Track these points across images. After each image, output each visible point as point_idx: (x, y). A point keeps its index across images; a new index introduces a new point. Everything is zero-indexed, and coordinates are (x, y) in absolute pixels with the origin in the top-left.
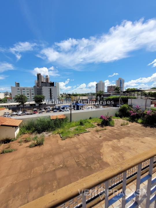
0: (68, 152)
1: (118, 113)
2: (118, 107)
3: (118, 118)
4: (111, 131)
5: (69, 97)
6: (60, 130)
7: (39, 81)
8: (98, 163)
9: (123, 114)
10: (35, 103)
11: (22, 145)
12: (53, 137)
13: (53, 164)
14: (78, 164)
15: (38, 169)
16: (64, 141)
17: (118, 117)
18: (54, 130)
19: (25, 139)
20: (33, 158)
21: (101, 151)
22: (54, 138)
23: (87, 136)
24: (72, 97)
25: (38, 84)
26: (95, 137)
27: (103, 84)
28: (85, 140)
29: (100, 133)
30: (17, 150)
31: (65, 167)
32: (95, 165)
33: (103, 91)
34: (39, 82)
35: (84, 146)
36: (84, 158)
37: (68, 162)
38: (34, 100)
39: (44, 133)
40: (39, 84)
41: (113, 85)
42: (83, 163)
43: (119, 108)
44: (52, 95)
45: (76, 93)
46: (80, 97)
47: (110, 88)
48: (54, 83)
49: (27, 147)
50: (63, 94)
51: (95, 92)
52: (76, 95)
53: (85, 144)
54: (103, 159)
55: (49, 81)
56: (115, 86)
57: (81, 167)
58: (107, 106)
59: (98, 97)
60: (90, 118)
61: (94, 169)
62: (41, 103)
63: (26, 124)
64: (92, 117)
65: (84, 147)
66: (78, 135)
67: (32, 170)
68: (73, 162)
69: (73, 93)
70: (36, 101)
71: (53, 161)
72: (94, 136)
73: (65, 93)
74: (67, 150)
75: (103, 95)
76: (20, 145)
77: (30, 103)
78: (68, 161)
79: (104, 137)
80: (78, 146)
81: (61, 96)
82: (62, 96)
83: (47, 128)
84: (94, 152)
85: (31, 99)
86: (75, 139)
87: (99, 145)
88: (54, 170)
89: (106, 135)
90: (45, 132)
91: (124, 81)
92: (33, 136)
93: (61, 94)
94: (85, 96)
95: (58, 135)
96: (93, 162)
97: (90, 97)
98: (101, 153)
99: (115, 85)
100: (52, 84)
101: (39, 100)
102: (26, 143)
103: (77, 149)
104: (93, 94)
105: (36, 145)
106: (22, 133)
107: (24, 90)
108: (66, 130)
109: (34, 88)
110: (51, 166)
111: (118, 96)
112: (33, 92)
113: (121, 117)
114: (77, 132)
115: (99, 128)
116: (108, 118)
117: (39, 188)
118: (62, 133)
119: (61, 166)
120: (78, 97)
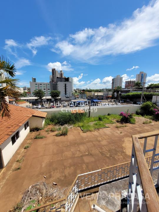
0: (91, 143)
1: (139, 111)
2: (139, 104)
3: (138, 116)
4: (132, 128)
5: (83, 92)
6: (80, 124)
7: (53, 76)
8: (121, 155)
9: (145, 111)
10: (51, 98)
11: (50, 134)
12: (75, 129)
13: (79, 151)
14: (102, 153)
15: (68, 154)
16: (85, 134)
17: (138, 115)
18: (75, 123)
19: (51, 129)
20: (61, 145)
21: (123, 145)
22: (76, 130)
23: (107, 131)
24: (86, 92)
26: (115, 133)
27: (121, 79)
28: (105, 135)
29: (120, 129)
30: (46, 137)
31: (90, 155)
32: (119, 157)
33: (121, 87)
34: (54, 78)
35: (106, 139)
36: (107, 149)
37: (93, 151)
38: (50, 95)
39: (66, 125)
41: (132, 80)
42: (106, 154)
43: (141, 105)
44: (67, 90)
45: (90, 88)
46: (95, 93)
47: (128, 83)
48: (68, 78)
49: (54, 136)
50: (77, 90)
51: (111, 88)
52: (90, 91)
53: (106, 138)
54: (126, 152)
55: (63, 77)
56: (134, 81)
57: (105, 156)
58: (126, 103)
59: (115, 94)
60: (109, 115)
61: (117, 159)
62: (57, 98)
63: (50, 116)
64: (110, 113)
65: (105, 140)
66: (98, 129)
67: (63, 154)
68: (98, 152)
69: (87, 89)
70: (52, 96)
71: (79, 149)
72: (114, 131)
73: (79, 89)
74: (89, 141)
75: (121, 91)
76: (48, 134)
77: (47, 98)
78: (92, 150)
79: (125, 133)
80: (100, 139)
81: (74, 92)
82: (76, 92)
83: (69, 122)
84: (117, 146)
85: (47, 94)
86: (96, 133)
87: (120, 140)
88: (81, 156)
89: (128, 132)
90: (66, 124)
91: (146, 75)
92: (57, 127)
93: (74, 90)
94: (100, 91)
95: (79, 128)
96: (116, 154)
97: (106, 93)
98: (124, 147)
99: (134, 80)
100: (67, 80)
101: (55, 95)
102: (53, 133)
103: (99, 141)
104: (109, 90)
105: (61, 135)
106: (47, 124)
107: (41, 86)
108: (86, 124)
109: (50, 84)
110: (78, 153)
111: (139, 93)
112: (49, 87)
113: (142, 115)
114: (96, 126)
115: (119, 125)
116: (128, 115)
117: (71, 167)
118: (83, 126)
119: (86, 153)
120: (93, 93)
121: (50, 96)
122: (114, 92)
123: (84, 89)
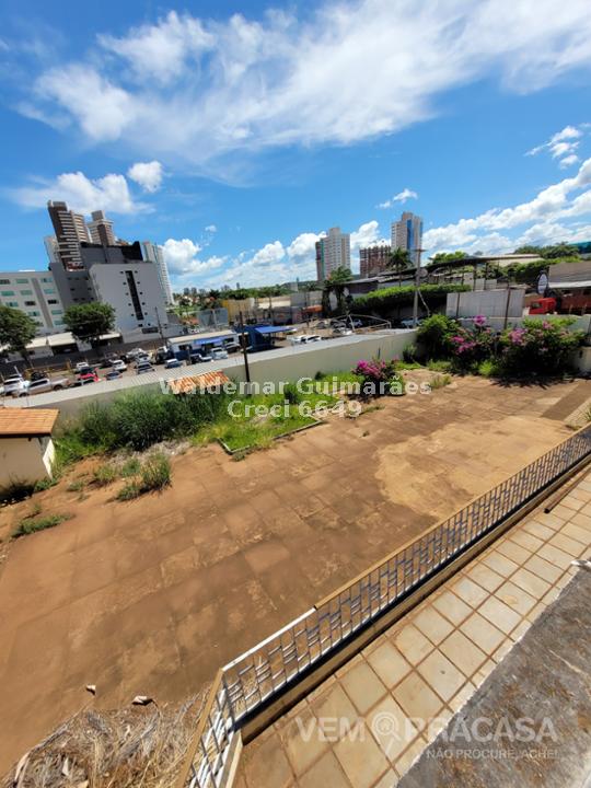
0: (270, 494)
1: (412, 349)
2: (411, 327)
3: (412, 366)
4: (397, 412)
6: (217, 430)
7: (65, 240)
9: (430, 349)
10: (72, 341)
11: (88, 496)
12: (199, 455)
13: (228, 535)
14: (312, 522)
15: (184, 560)
16: (242, 464)
17: (411, 362)
18: (195, 432)
21: (378, 475)
22: (202, 457)
23: (320, 437)
25: (61, 253)
26: (347, 438)
27: (345, 241)
28: (317, 451)
29: (363, 423)
30: (74, 516)
31: (272, 538)
32: (368, 519)
33: (349, 271)
35: (319, 468)
36: (328, 503)
37: (278, 522)
38: (65, 326)
39: (160, 447)
40: (68, 253)
41: (379, 244)
42: (327, 519)
43: (416, 329)
44: (141, 299)
46: (261, 299)
47: (369, 255)
49: (110, 500)
50: (186, 294)
51: (315, 279)
53: (319, 465)
54: (388, 498)
56: (388, 248)
57: (324, 529)
58: (368, 328)
59: (333, 297)
60: (319, 377)
61: (364, 527)
62: (101, 338)
64: (323, 372)
65: (317, 472)
66: (288, 437)
67: (162, 565)
68: (296, 521)
69: (226, 287)
70: (76, 332)
71: (226, 529)
72: (344, 432)
74: (257, 492)
75: (349, 286)
76: (81, 499)
77: (51, 344)
78: (275, 520)
79: (379, 431)
80: (298, 471)
81: (177, 304)
82: (184, 303)
83: (168, 429)
84: (357, 482)
85: (50, 324)
86: (282, 452)
87: (368, 458)
88: (239, 553)
89: (386, 426)
90: (160, 441)
91: (421, 224)
92: (120, 461)
93: (177, 296)
94: (277, 294)
95: (216, 447)
96: (359, 512)
97: (300, 297)
98: (380, 481)
99: (388, 243)
101: (90, 324)
102: (101, 489)
103: (298, 480)
104: (311, 287)
105: (143, 491)
107: (4, 287)
108: (241, 426)
110: (222, 544)
111: (406, 287)
112: (51, 291)
113: (423, 361)
114: (281, 427)
116: (382, 370)
117: (204, 610)
118: (228, 437)
119: (256, 538)
120: (252, 300)
121: (67, 331)
122: (326, 293)
123: (215, 289)
